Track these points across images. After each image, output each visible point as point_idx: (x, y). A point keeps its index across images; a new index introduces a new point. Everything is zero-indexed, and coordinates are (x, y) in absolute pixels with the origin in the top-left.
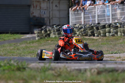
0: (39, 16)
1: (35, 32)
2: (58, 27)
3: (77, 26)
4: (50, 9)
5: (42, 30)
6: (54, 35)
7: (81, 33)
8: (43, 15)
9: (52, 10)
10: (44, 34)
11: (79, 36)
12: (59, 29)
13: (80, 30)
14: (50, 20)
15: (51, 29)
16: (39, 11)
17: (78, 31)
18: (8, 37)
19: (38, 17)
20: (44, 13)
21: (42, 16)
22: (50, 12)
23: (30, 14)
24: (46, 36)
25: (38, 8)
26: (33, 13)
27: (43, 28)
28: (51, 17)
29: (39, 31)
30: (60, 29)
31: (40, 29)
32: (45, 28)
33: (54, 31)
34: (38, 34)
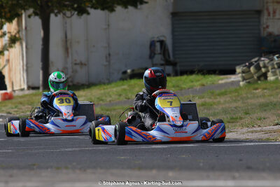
6: (274, 75)
10: (255, 73)
15: (268, 63)
18: (192, 82)
19: (278, 36)
24: (259, 78)
25: (278, 16)
26: (268, 27)
29: (245, 68)
31: (247, 64)
32: (258, 60)
33: (273, 68)
34: (244, 75)
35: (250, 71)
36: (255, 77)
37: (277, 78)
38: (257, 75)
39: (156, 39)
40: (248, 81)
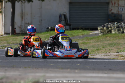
1: (99, 28)
2: (118, 24)
5: (104, 26)
6: (114, 31)
8: (121, 12)
10: (106, 30)
15: (112, 26)
16: (117, 8)
18: (78, 33)
19: (116, 14)
20: (122, 10)
23: (109, 11)
25: (116, 5)
29: (102, 28)
30: (120, 26)
32: (108, 24)
33: (114, 28)
34: (101, 30)
35: (104, 29)
36: (106, 32)
37: (116, 33)
39: (62, 14)
40: (103, 33)
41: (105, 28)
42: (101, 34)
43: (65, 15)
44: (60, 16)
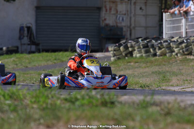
0: (115, 24)
1: (110, 49)
2: (145, 41)
3: (175, 39)
4: (131, 13)
5: (120, 45)
6: (139, 53)
7: (181, 51)
8: (121, 23)
9: (135, 15)
10: (124, 51)
11: (179, 55)
12: (147, 44)
13: (180, 46)
14: (131, 31)
15: (135, 44)
16: (114, 17)
17: (176, 48)
20: (123, 19)
21: (119, 25)
22: (131, 18)
23: (101, 21)
24: (126, 55)
25: (113, 12)
26: (105, 19)
27: (121, 42)
28: (133, 25)
29: (116, 47)
30: (149, 44)
31: (117, 44)
32: (126, 42)
33: (139, 48)
34: (115, 52)
35: (120, 49)
36: (124, 54)
37: (142, 56)
38: (125, 52)
39: (24, 25)
40: (118, 57)
41: (122, 48)
42: (115, 57)
43: (29, 28)
44: (22, 29)
